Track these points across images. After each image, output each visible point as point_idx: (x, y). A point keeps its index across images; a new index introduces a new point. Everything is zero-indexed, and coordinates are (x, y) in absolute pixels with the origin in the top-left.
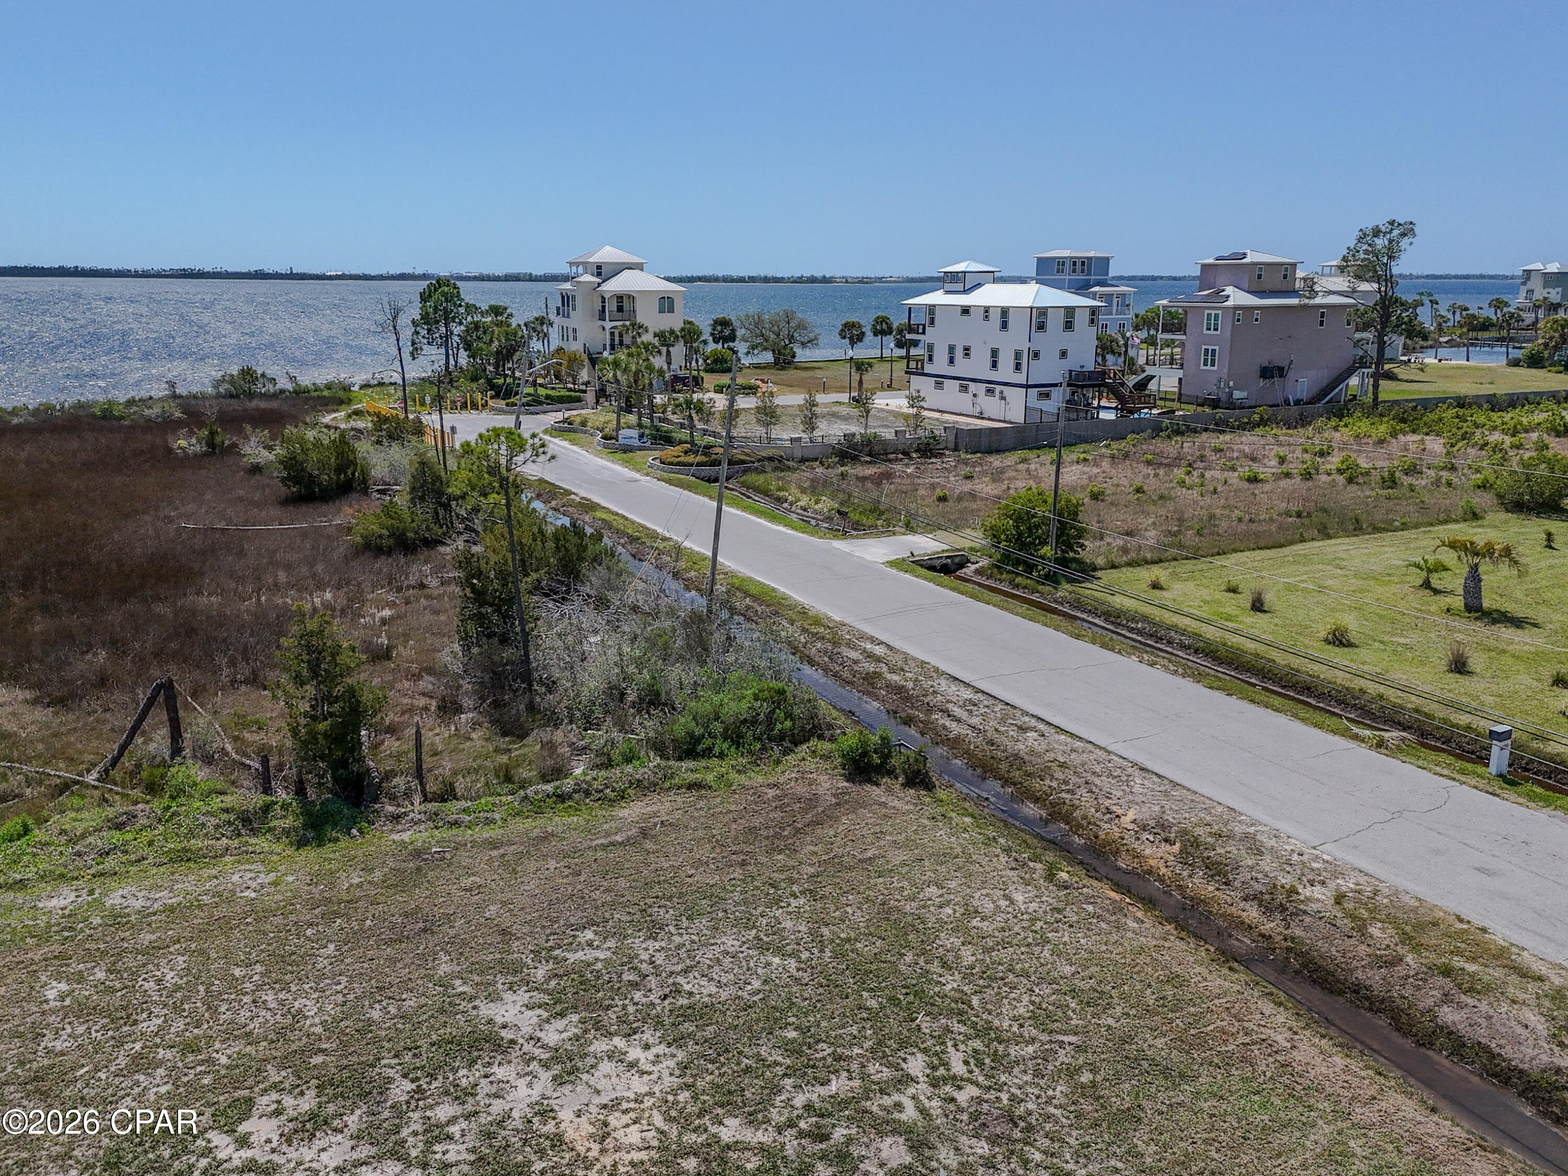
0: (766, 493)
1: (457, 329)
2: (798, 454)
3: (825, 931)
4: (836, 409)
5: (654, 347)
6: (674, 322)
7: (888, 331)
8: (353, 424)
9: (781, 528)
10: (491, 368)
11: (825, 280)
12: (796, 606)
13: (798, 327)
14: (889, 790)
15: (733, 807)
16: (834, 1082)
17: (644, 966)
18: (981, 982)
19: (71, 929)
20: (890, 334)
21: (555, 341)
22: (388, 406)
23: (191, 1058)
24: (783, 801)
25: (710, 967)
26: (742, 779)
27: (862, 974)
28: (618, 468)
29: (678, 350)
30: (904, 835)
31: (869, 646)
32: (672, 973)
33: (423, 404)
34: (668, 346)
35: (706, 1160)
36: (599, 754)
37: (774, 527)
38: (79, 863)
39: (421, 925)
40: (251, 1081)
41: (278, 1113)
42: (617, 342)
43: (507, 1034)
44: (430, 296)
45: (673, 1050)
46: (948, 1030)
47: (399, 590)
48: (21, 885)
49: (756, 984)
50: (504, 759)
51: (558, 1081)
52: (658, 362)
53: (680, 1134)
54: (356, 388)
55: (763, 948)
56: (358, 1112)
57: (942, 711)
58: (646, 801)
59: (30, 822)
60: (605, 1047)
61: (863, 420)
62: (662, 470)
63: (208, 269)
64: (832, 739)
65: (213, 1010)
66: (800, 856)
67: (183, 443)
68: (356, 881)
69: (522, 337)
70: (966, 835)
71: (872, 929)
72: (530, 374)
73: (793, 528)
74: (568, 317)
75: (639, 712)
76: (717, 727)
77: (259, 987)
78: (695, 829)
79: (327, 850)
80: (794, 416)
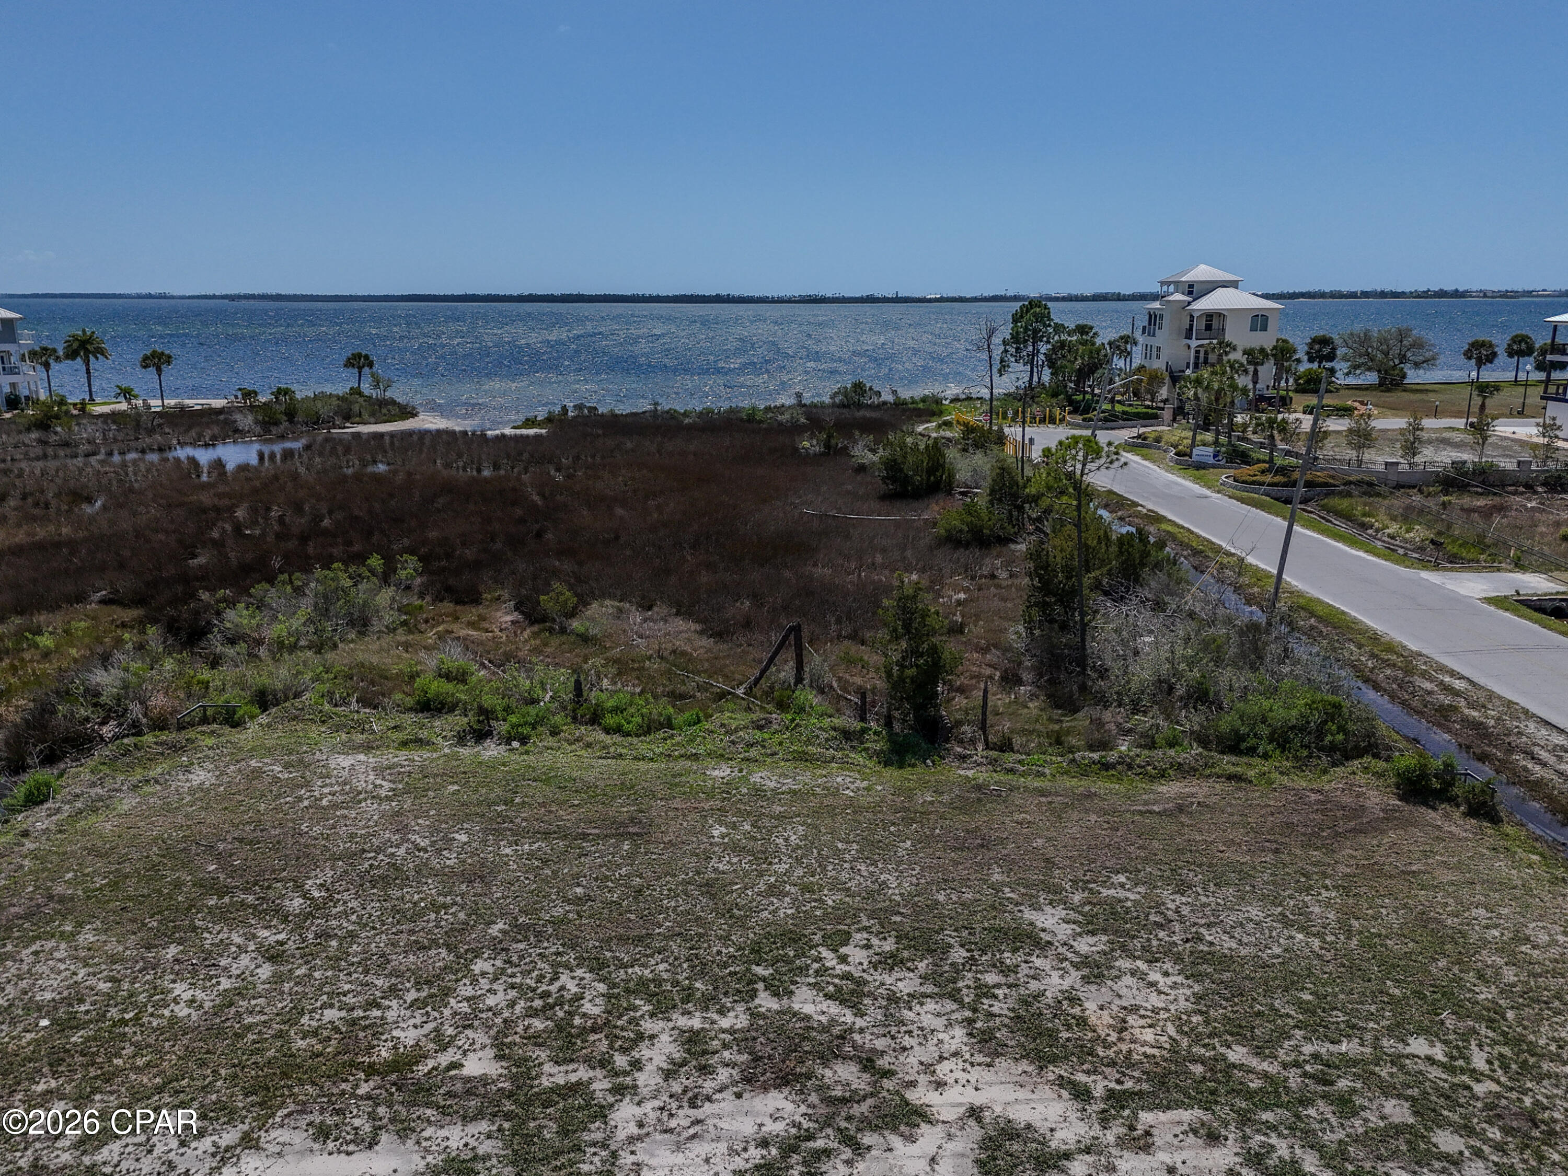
0: (1347, 517)
1: (1044, 348)
2: (1393, 478)
3: (1355, 923)
4: (1446, 435)
5: (1242, 365)
6: (1266, 340)
7: (1529, 352)
8: (942, 433)
9: (1361, 554)
10: (1072, 385)
11: (1456, 294)
12: (1367, 631)
13: (1412, 346)
14: (1447, 816)
15: (1272, 803)
16: (1345, 1044)
17: (1170, 913)
18: (1521, 1000)
19: (728, 793)
20: (1530, 355)
21: (1137, 360)
22: (975, 418)
23: (808, 896)
24: (1326, 805)
25: (1232, 927)
26: (1285, 780)
27: (1389, 966)
28: (1188, 484)
29: (1268, 371)
30: (1456, 859)
31: (1447, 679)
32: (1195, 924)
33: (1005, 417)
34: (1256, 364)
35: (1211, 1070)
36: (1142, 735)
37: (1354, 552)
38: (733, 749)
39: (979, 841)
40: (848, 921)
41: (868, 947)
42: (1201, 360)
43: (1045, 937)
44: (1022, 317)
45: (1190, 982)
46: (1474, 1031)
47: (973, 578)
48: (695, 757)
49: (1277, 950)
50: (1057, 727)
51: (1086, 980)
52: (1243, 381)
53: (1190, 1046)
54: (947, 402)
55: (1287, 923)
56: (926, 962)
57: (1525, 752)
58: (1186, 782)
59: (701, 715)
60: (1128, 965)
61: (1479, 448)
62: (1235, 488)
63: (829, 295)
64: (1388, 759)
65: (824, 870)
66: (1337, 856)
67: (806, 444)
68: (929, 799)
69: (1106, 356)
70: (1531, 871)
71: (1406, 932)
72: (1109, 391)
73: (1377, 555)
74: (1154, 335)
75: (1186, 706)
76: (1264, 731)
77: (855, 860)
78: (1232, 814)
79: (906, 772)
80: (1393, 441)
